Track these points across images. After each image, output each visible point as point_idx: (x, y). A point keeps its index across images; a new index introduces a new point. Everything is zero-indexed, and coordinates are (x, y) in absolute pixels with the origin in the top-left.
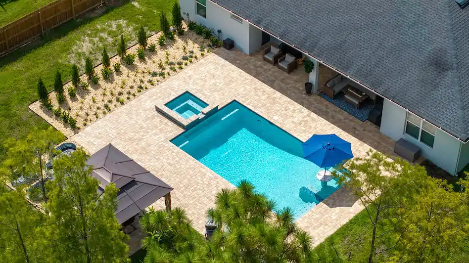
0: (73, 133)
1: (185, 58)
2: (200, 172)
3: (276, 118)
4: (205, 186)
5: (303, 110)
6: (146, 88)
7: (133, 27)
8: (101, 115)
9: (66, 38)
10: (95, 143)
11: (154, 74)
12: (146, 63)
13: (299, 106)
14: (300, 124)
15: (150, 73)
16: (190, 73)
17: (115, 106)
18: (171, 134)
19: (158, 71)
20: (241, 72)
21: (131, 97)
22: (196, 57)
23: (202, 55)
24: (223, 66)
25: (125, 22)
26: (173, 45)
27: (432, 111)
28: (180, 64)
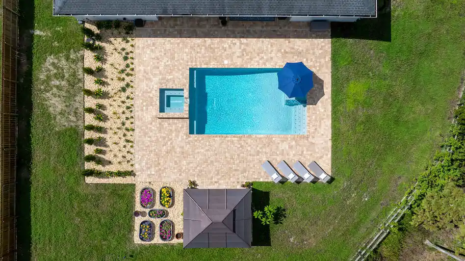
0: (133, 177)
1: (126, 58)
2: (228, 141)
3: (226, 62)
4: (241, 148)
5: (234, 42)
6: (132, 105)
7: (63, 59)
8: (132, 150)
9: (35, 105)
10: (153, 173)
11: (124, 90)
12: (108, 84)
13: (229, 40)
14: (243, 55)
15: (120, 91)
16: (142, 68)
17: (131, 135)
18: (185, 128)
19: (123, 84)
20: (170, 41)
21: (132, 120)
22: (131, 52)
23: (132, 46)
24: (154, 44)
25: (52, 57)
26: (106, 53)
27: (342, 7)
28: (128, 66)
